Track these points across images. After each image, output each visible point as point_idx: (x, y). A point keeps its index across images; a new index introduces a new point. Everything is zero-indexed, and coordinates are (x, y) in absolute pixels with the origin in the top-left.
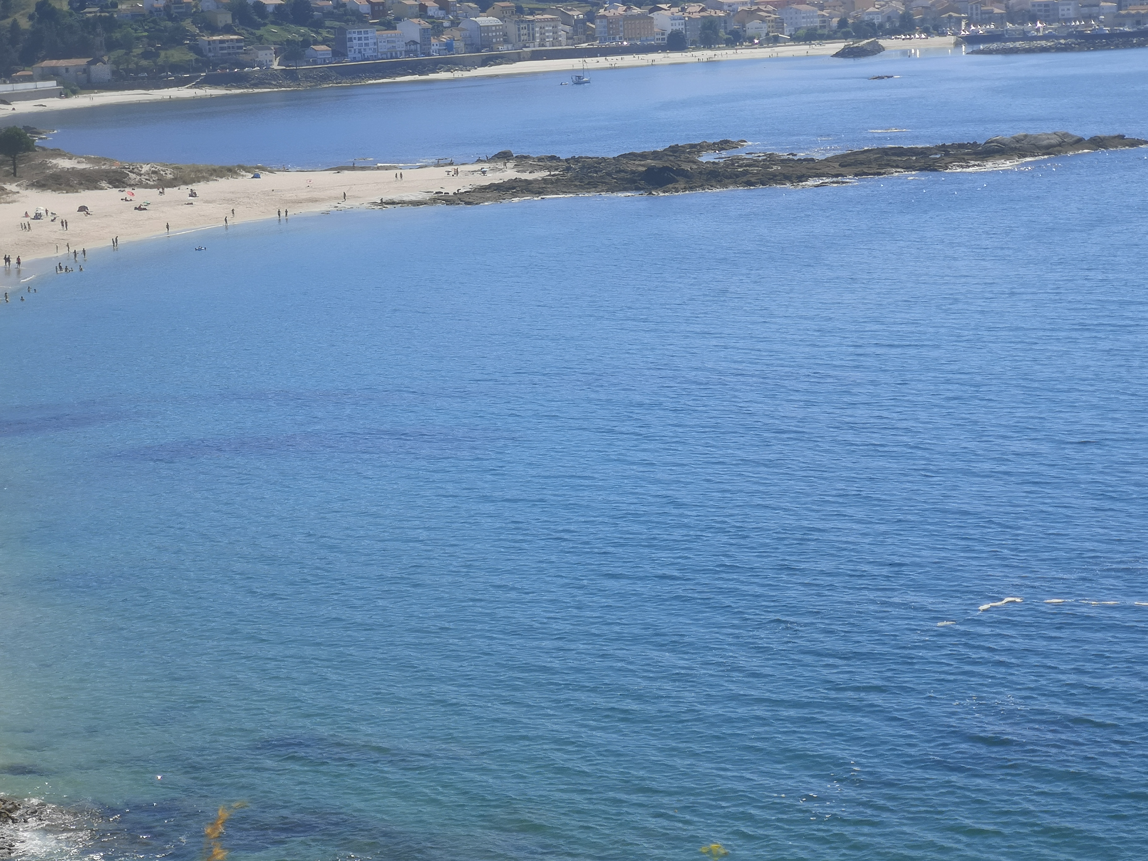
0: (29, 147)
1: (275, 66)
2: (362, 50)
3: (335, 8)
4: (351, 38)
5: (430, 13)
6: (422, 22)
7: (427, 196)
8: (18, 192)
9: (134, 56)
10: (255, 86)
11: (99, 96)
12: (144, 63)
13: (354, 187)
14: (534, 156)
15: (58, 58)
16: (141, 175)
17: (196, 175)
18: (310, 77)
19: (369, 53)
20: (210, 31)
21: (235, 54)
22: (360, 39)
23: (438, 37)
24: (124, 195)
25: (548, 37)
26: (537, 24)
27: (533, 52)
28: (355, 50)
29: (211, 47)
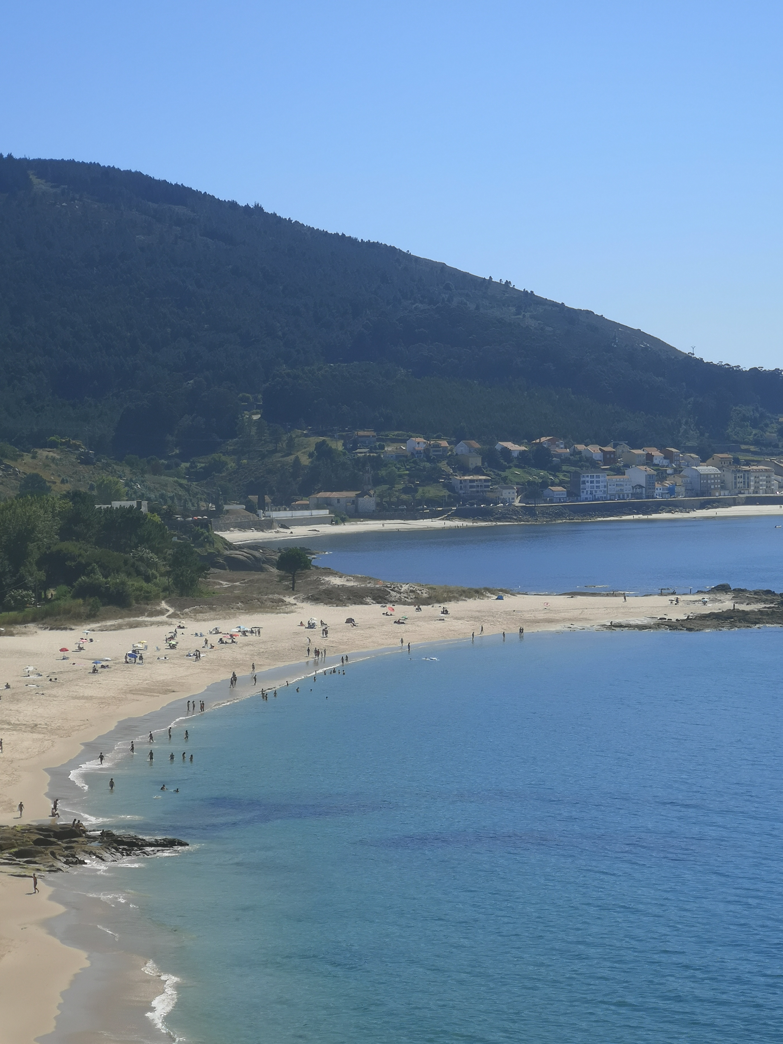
0: (307, 565)
1: (517, 503)
2: (594, 492)
3: (571, 455)
4: (584, 481)
5: (656, 462)
6: (648, 469)
7: (652, 622)
8: (295, 604)
9: (396, 491)
10: (499, 519)
11: (364, 524)
12: (404, 497)
13: (586, 610)
14: (751, 590)
15: (332, 491)
16: (400, 593)
17: (448, 595)
18: (547, 513)
19: (599, 494)
20: (462, 472)
21: (482, 491)
22: (592, 482)
23: (662, 482)
24: (385, 610)
25: (762, 485)
26: (752, 473)
27: (747, 497)
28: (587, 491)
29: (462, 485)
